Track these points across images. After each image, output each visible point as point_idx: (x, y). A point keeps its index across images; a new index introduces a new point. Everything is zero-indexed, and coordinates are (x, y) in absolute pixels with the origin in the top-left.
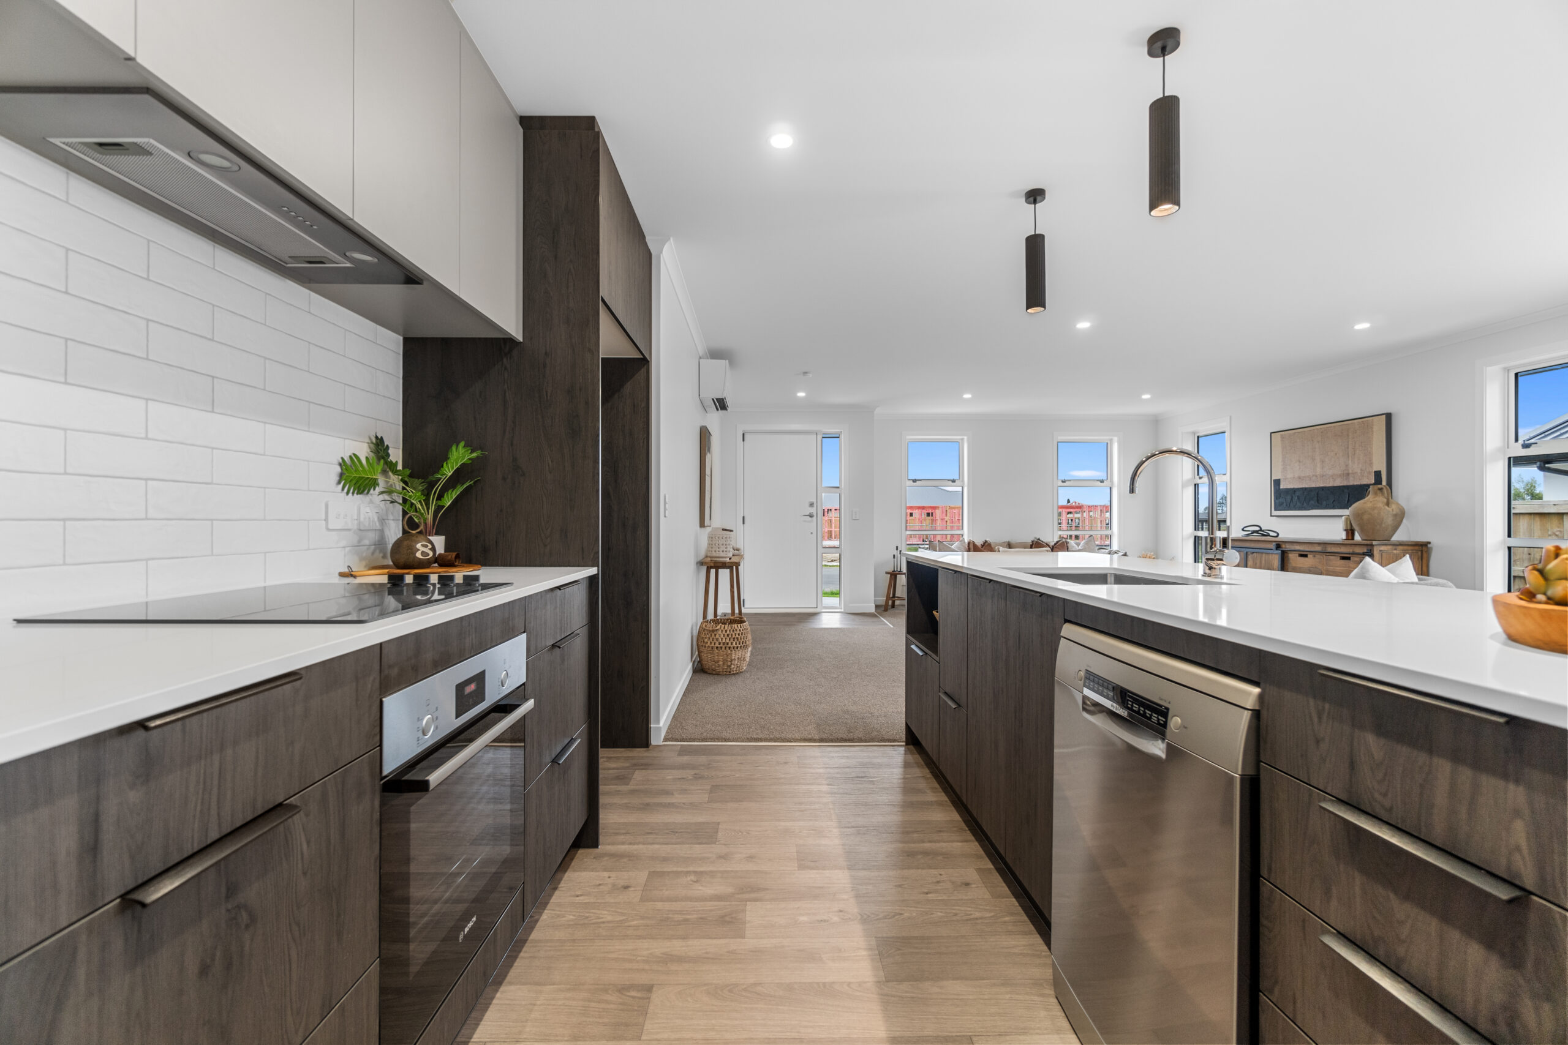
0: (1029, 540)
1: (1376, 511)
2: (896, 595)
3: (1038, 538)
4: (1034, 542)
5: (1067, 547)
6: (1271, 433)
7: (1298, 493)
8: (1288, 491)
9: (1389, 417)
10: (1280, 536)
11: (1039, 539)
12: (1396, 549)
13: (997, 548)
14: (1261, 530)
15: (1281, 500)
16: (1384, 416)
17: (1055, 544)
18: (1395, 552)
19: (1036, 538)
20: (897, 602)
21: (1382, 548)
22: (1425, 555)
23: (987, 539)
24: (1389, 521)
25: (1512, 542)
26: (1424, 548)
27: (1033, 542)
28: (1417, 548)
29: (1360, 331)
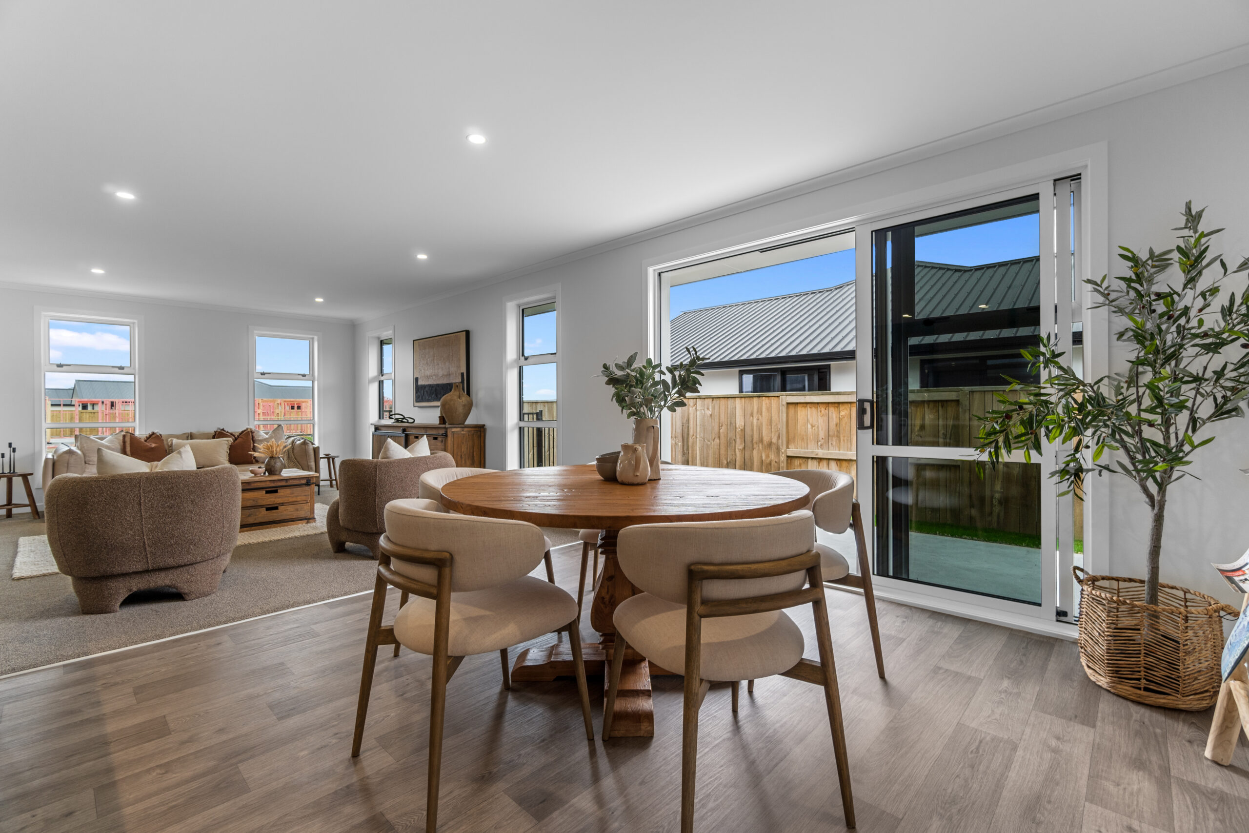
0: (212, 430)
1: (452, 403)
2: (14, 502)
3: (222, 428)
4: (217, 433)
5: (252, 436)
6: (414, 341)
7: (427, 389)
8: (424, 387)
9: (468, 333)
10: (415, 422)
11: (223, 430)
12: (463, 431)
13: (169, 440)
14: (404, 418)
15: (419, 394)
16: (465, 332)
17: (240, 434)
18: (463, 432)
19: (219, 429)
20: (15, 511)
21: (454, 430)
22: (482, 434)
23: (156, 431)
24: (460, 410)
25: (522, 424)
26: (482, 430)
27: (215, 432)
28: (477, 429)
29: (420, 260)
